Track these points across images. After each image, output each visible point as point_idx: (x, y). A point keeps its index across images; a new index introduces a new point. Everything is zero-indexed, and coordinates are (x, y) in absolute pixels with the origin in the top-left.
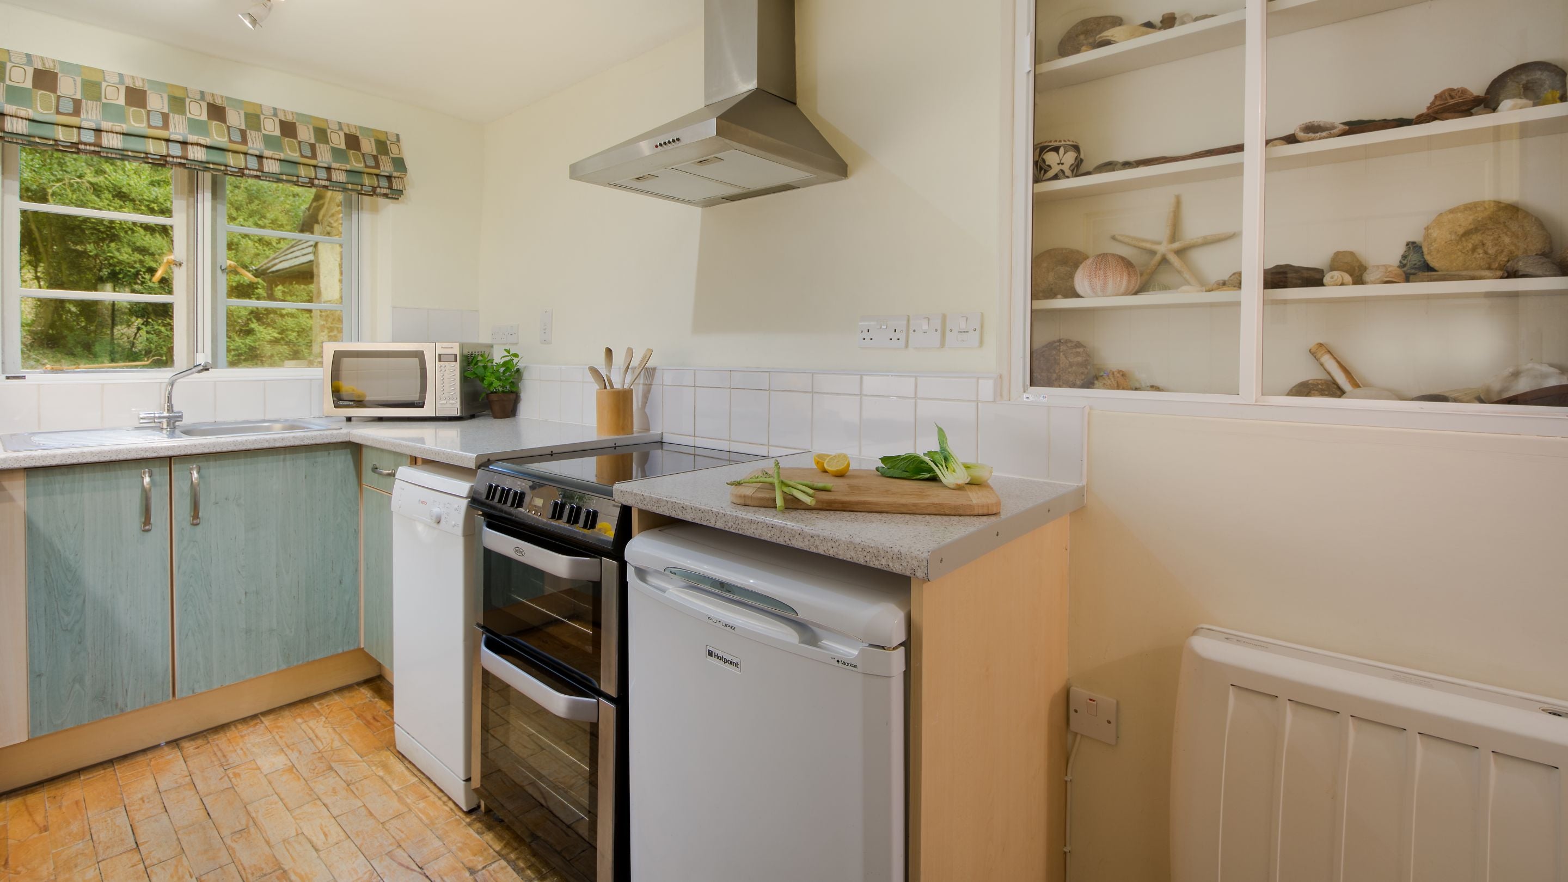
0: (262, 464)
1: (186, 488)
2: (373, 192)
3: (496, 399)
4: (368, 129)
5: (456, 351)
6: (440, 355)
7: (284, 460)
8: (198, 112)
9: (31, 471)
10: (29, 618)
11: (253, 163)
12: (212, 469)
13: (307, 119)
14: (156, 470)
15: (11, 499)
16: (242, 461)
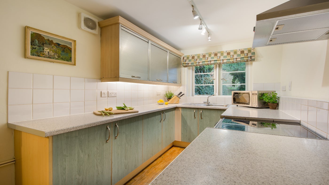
0: (212, 111)
1: (200, 113)
2: (247, 61)
3: (270, 104)
4: (246, 48)
5: (256, 93)
6: (253, 93)
7: (216, 111)
8: (213, 56)
9: (182, 108)
10: (181, 126)
11: (222, 61)
12: (204, 111)
13: (232, 51)
14: (196, 110)
15: (180, 111)
16: (209, 110)
